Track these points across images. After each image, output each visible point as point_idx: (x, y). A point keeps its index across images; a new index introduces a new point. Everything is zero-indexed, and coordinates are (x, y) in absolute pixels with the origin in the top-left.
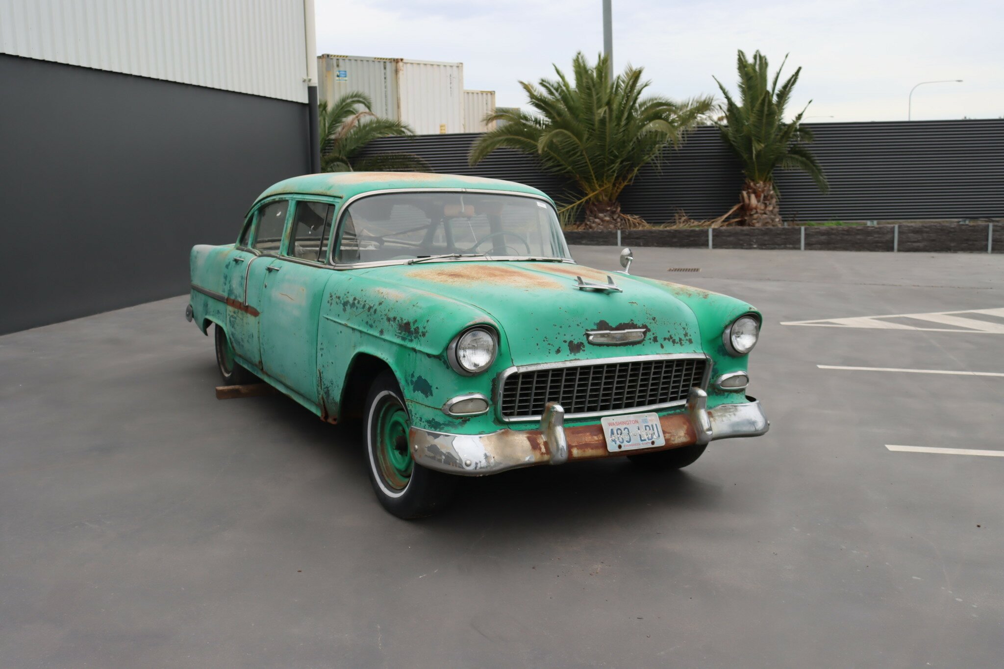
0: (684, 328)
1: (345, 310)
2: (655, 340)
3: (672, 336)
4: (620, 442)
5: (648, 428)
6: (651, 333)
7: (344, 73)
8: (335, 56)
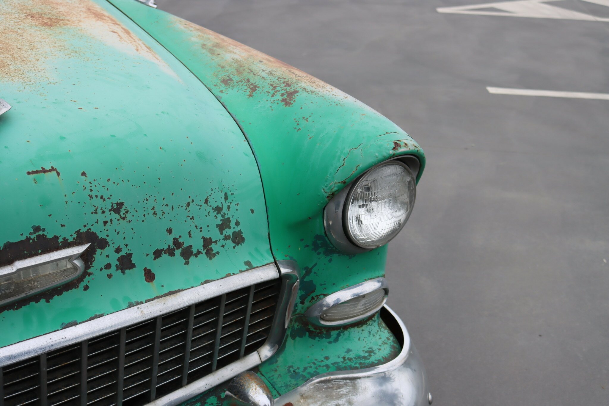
0: (218, 210)
2: (126, 264)
3: (180, 240)
6: (109, 250)
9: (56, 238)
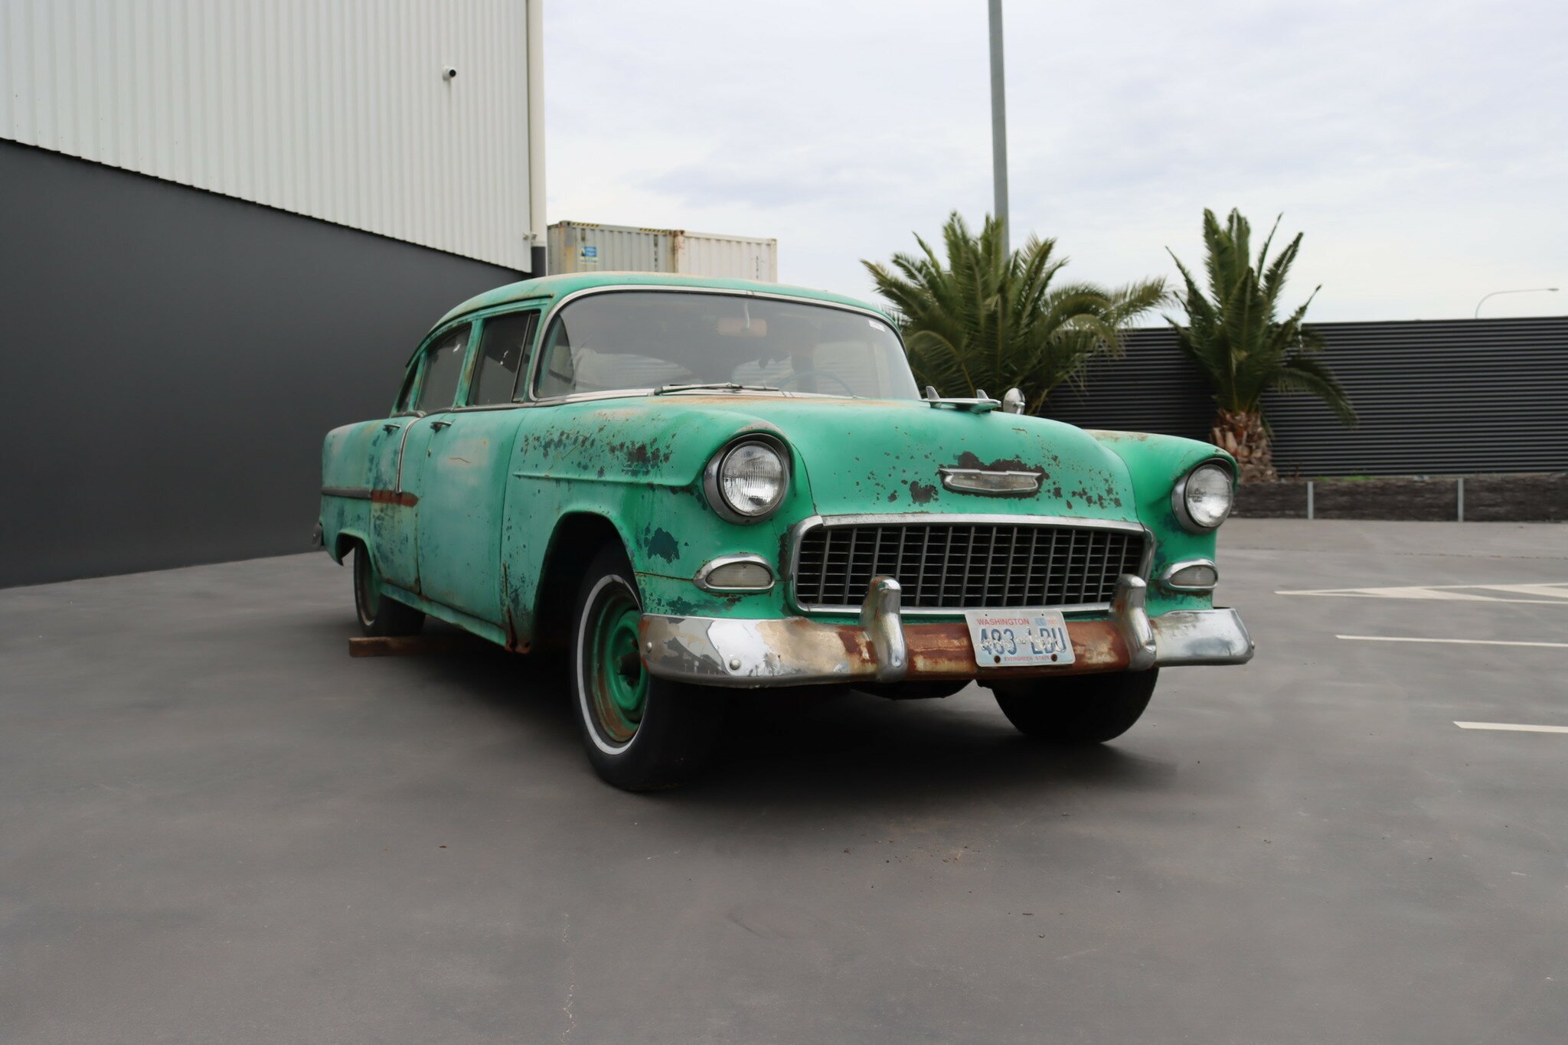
0: (1107, 481)
1: (546, 455)
2: (1058, 493)
3: (1086, 490)
4: (997, 651)
5: (1045, 633)
6: (1050, 481)
7: (592, 250)
8: (579, 224)
9: (1026, 464)
